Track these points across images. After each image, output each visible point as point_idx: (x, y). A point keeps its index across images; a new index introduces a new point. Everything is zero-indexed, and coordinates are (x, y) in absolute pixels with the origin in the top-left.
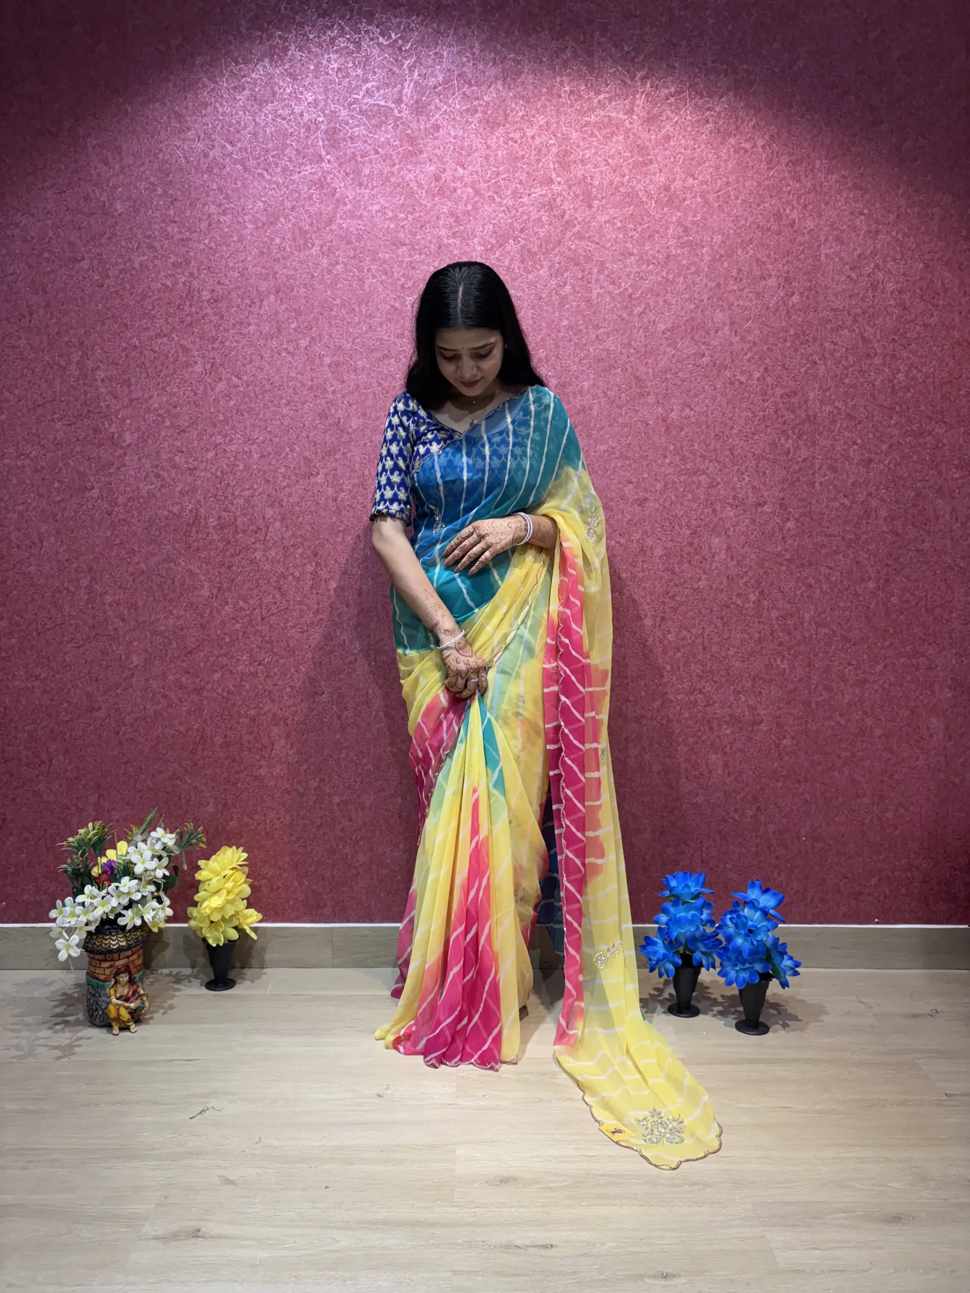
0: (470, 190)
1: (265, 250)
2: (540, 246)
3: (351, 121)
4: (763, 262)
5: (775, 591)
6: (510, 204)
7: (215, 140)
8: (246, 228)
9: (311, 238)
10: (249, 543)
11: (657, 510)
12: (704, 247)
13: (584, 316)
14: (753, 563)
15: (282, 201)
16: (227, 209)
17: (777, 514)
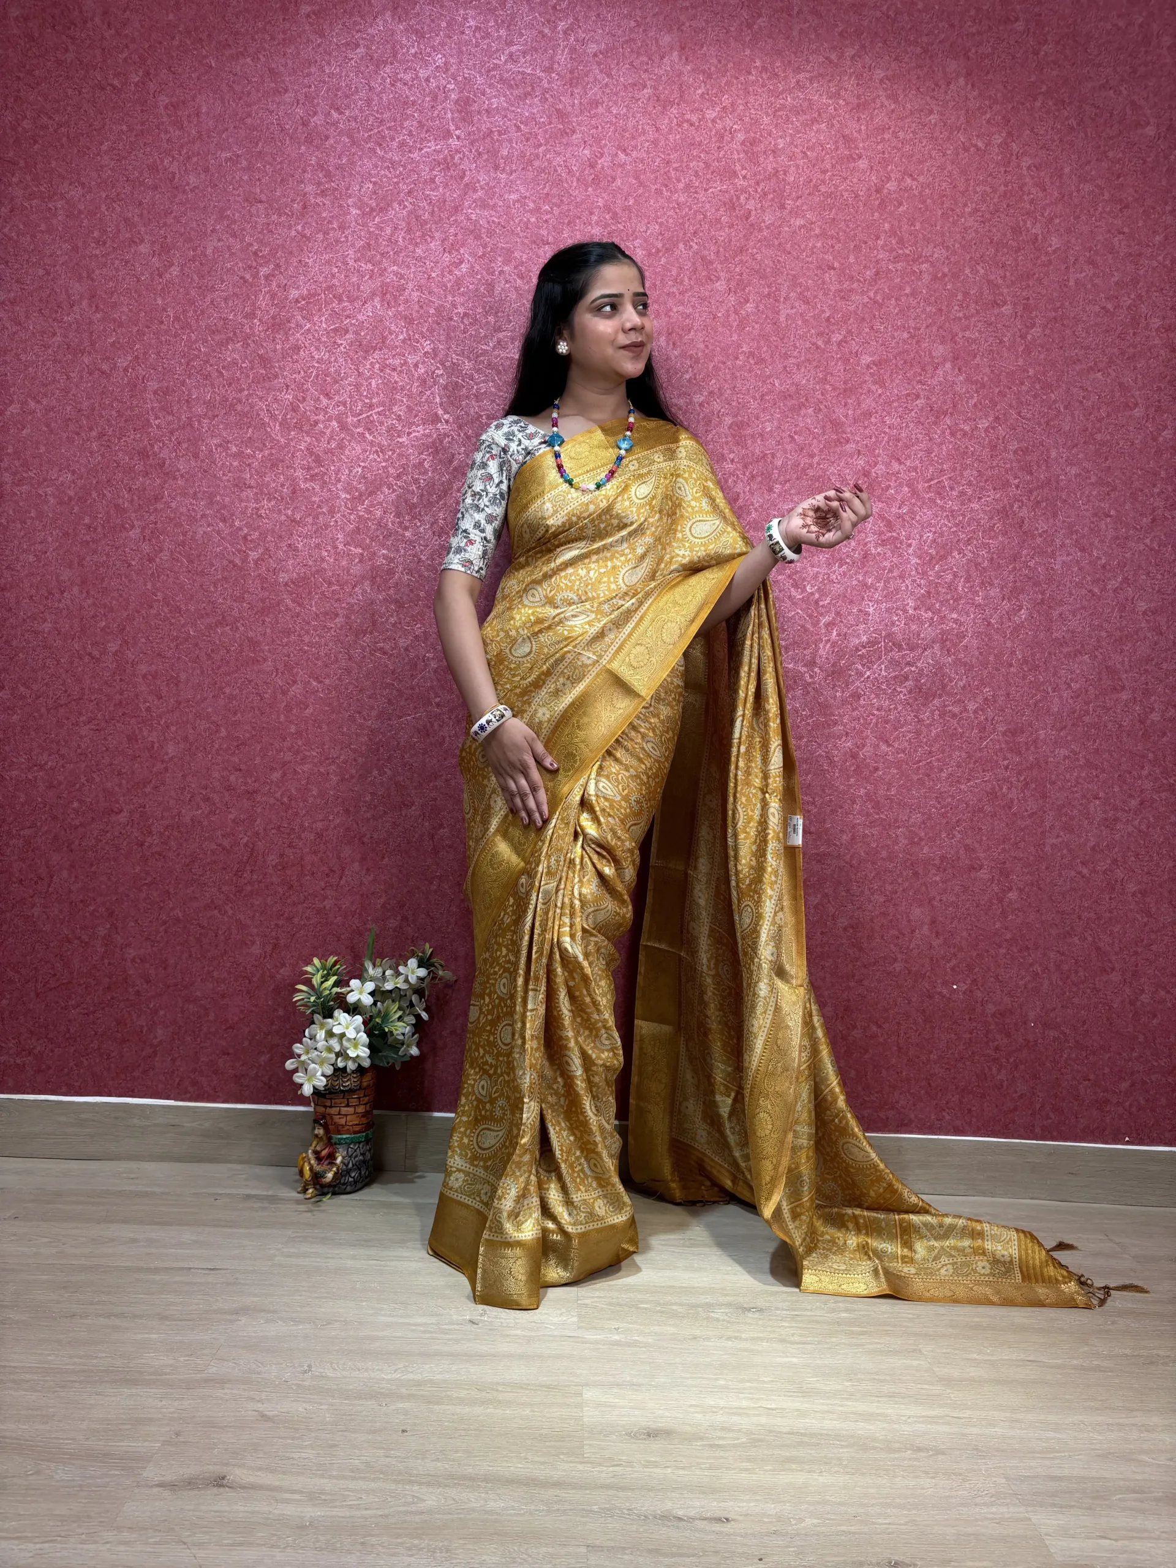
0: (632, 180)
1: (372, 242)
2: (718, 253)
3: (488, 91)
4: (998, 286)
5: (1004, 698)
6: (682, 199)
7: (318, 104)
8: (349, 213)
9: (430, 230)
11: (853, 588)
12: (923, 263)
13: (770, 342)
15: (397, 183)
16: (327, 189)
17: (1006, 600)
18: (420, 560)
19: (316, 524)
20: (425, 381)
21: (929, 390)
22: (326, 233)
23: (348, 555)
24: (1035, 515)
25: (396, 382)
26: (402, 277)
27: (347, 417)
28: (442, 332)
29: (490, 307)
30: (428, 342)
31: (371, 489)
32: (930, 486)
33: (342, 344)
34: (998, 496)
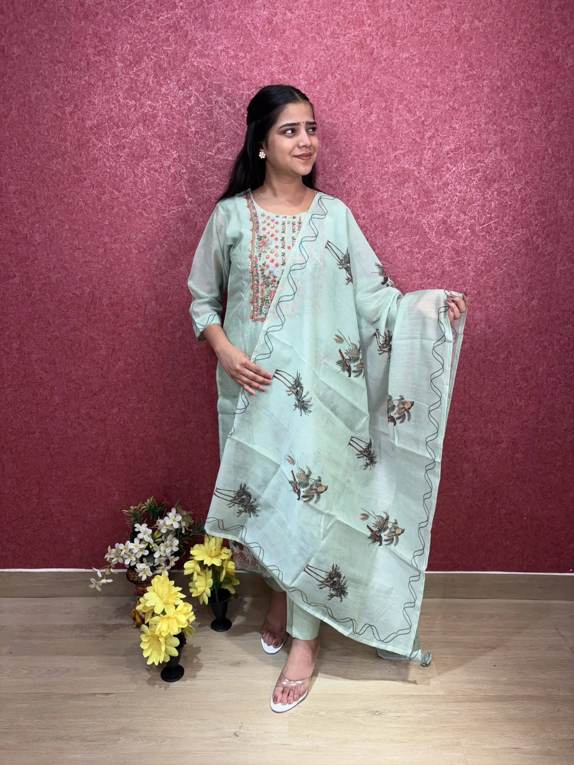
0: (296, 31)
1: (133, 85)
2: (353, 80)
4: (532, 94)
5: (520, 351)
6: (329, 43)
8: (117, 66)
9: (169, 75)
10: (133, 316)
12: (484, 80)
13: (386, 140)
14: (504, 331)
15: (145, 43)
16: (101, 50)
17: (525, 295)
19: (120, 269)
20: (175, 178)
21: (486, 167)
22: (103, 81)
23: (141, 286)
24: (546, 242)
25: (158, 179)
26: (154, 108)
27: (131, 203)
28: (183, 145)
29: (211, 126)
30: (175, 152)
31: (150, 247)
32: (483, 228)
33: (122, 156)
34: (524, 232)
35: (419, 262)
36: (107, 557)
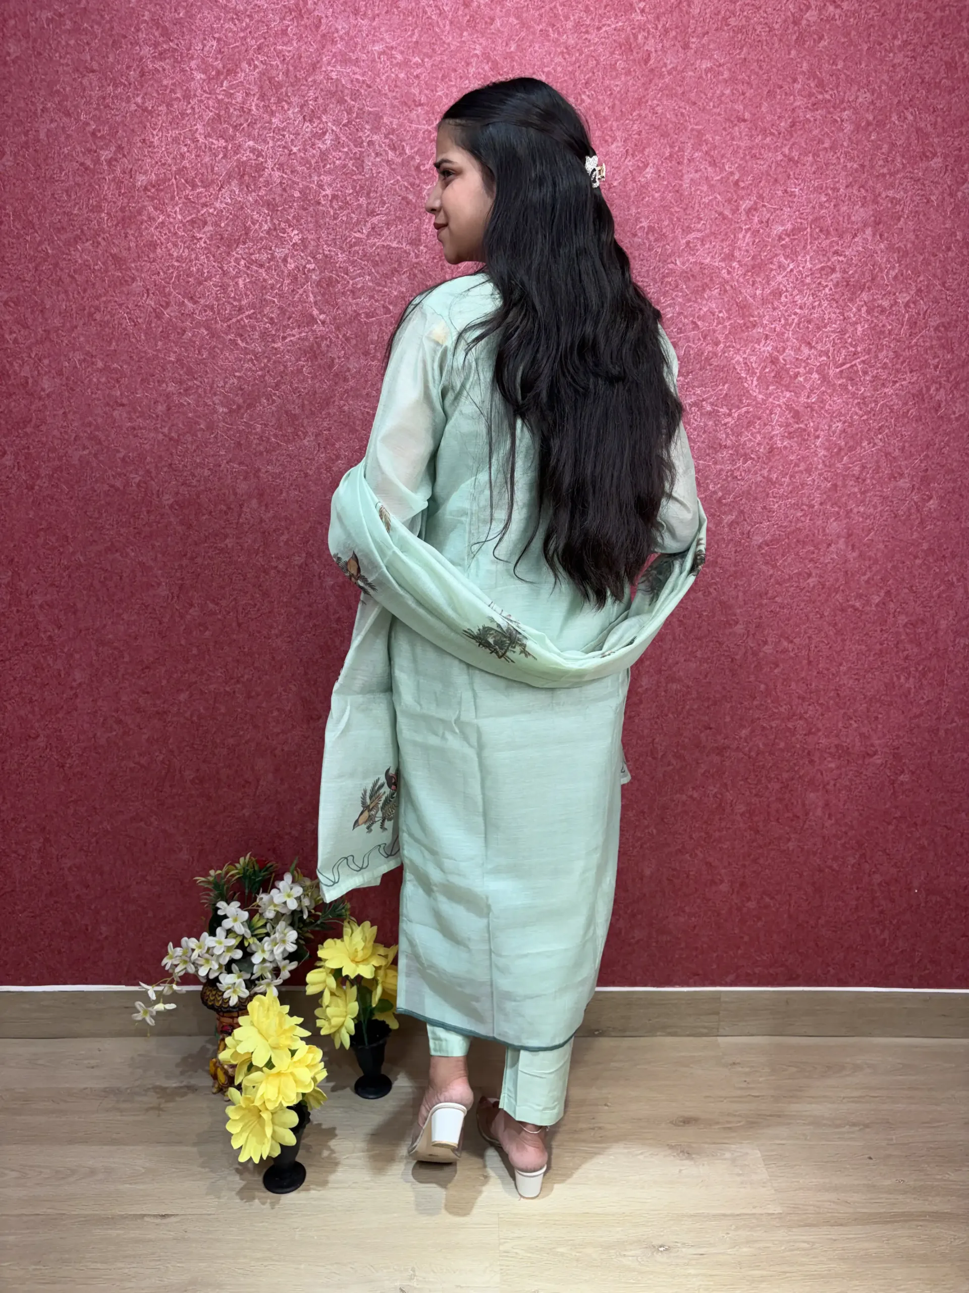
0: (513, 20)
1: (223, 113)
2: (613, 107)
4: (927, 136)
5: (907, 591)
6: (571, 42)
8: (193, 79)
9: (287, 94)
10: (217, 527)
11: (757, 485)
12: (845, 109)
13: (672, 214)
14: (879, 554)
15: (244, 38)
16: (165, 50)
17: (916, 490)
18: (306, 475)
19: (195, 441)
20: (296, 278)
21: (847, 263)
22: (169, 105)
23: (232, 472)
24: (953, 397)
25: (265, 280)
26: (260, 154)
27: (216, 322)
28: (309, 219)
29: (361, 187)
30: (296, 232)
31: (248, 401)
32: (841, 372)
33: (201, 238)
34: (915, 378)
35: (729, 430)
36: (167, 962)
